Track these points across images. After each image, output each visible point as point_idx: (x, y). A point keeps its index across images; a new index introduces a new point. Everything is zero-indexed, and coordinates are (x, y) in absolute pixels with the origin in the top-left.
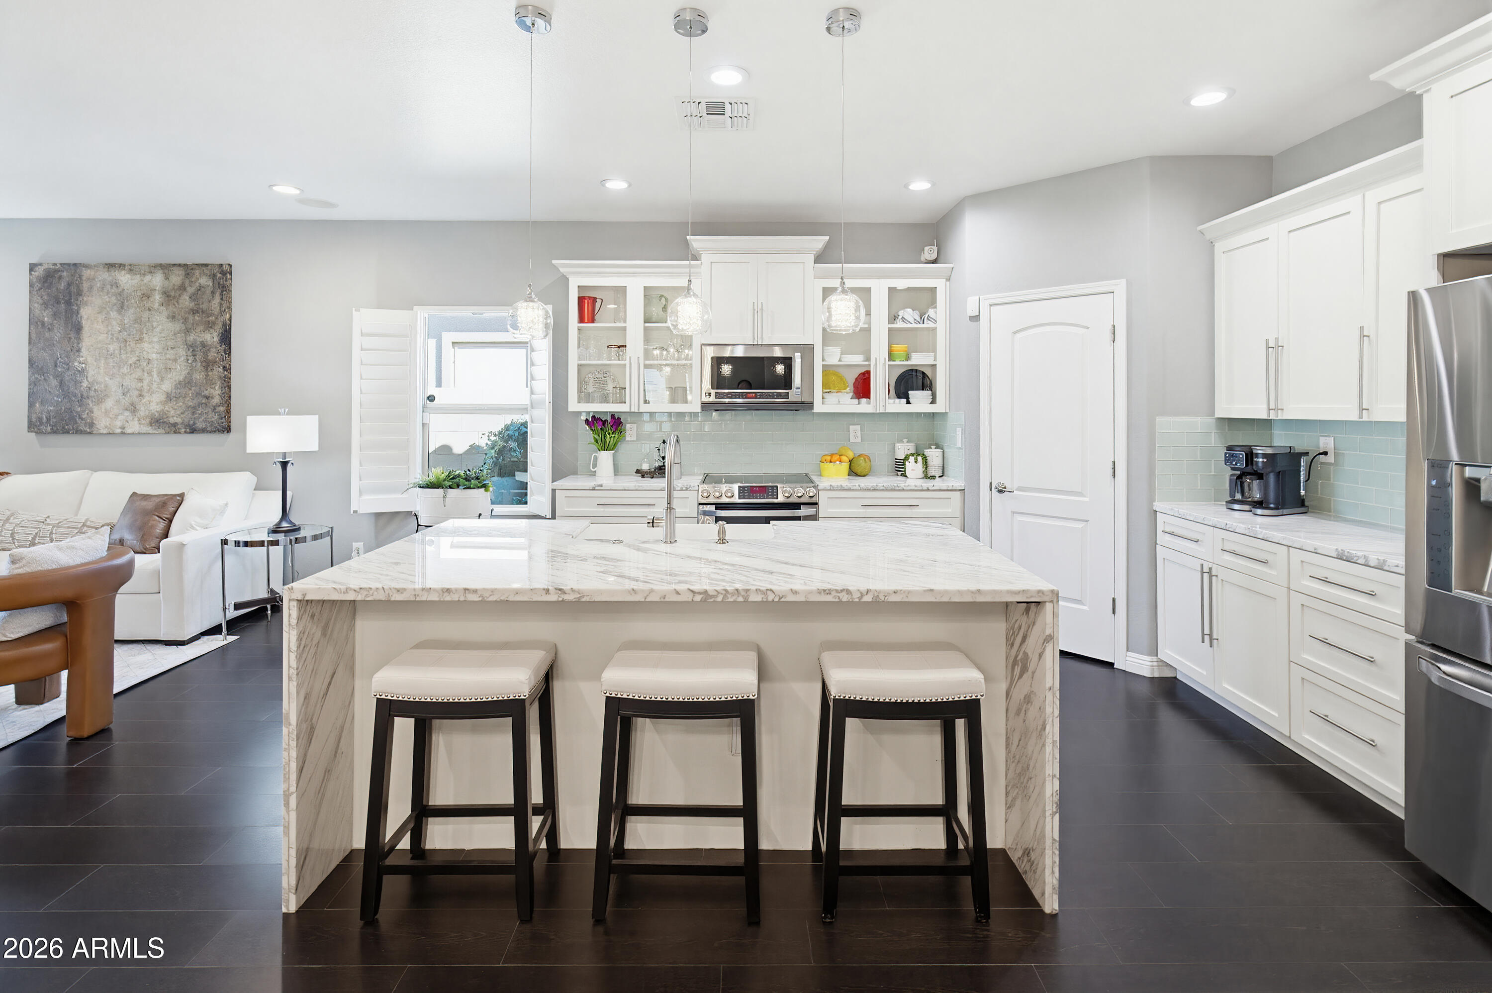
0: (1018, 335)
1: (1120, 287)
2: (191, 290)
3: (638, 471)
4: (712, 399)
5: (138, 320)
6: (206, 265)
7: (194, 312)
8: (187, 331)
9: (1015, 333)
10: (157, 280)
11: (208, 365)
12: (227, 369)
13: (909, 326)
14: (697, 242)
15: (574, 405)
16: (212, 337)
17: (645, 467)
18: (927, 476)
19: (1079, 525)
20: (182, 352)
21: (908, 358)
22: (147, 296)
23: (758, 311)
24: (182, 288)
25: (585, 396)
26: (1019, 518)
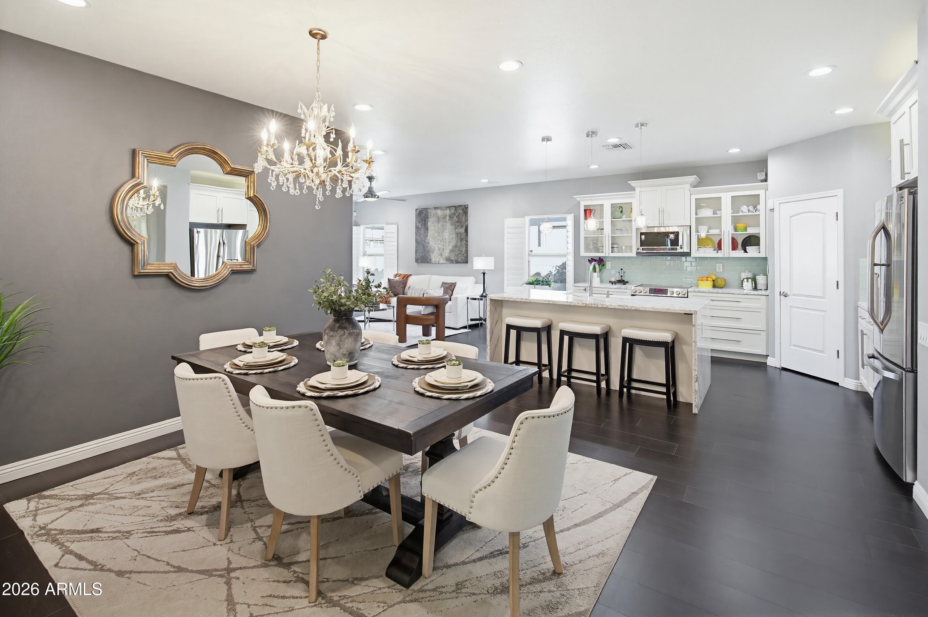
0: (793, 218)
1: (840, 192)
2: (457, 214)
3: (610, 282)
4: (640, 251)
5: (443, 225)
6: (461, 206)
7: (458, 222)
8: (456, 229)
9: (791, 217)
10: (448, 212)
11: (461, 240)
12: (467, 241)
13: (746, 214)
14: (633, 183)
15: (583, 253)
16: (462, 230)
17: (613, 280)
18: (755, 288)
19: (823, 313)
20: (454, 236)
21: (746, 230)
22: (445, 217)
23: (661, 212)
24: (454, 214)
25: (587, 249)
26: (794, 309)
